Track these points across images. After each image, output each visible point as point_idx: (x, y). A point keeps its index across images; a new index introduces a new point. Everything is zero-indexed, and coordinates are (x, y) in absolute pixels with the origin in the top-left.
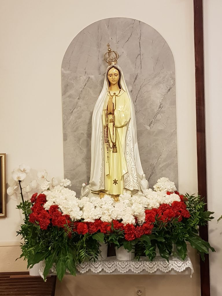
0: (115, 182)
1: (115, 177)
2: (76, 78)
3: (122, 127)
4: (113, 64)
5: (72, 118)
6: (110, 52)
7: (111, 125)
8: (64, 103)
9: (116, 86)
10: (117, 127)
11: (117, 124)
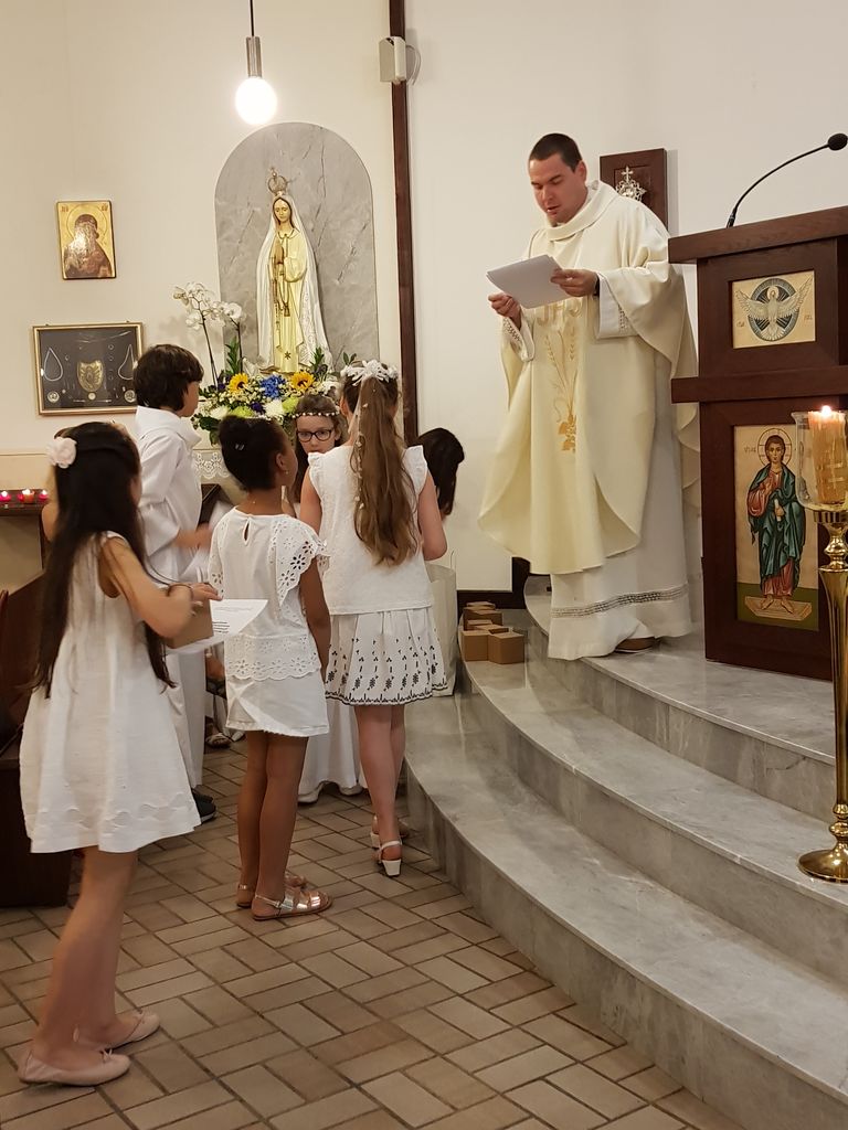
0: (288, 355)
1: (287, 349)
2: (236, 211)
3: (296, 281)
4: (280, 193)
5: (231, 269)
6: (275, 177)
7: (280, 279)
8: (220, 248)
9: (288, 224)
10: (289, 282)
11: (289, 277)
